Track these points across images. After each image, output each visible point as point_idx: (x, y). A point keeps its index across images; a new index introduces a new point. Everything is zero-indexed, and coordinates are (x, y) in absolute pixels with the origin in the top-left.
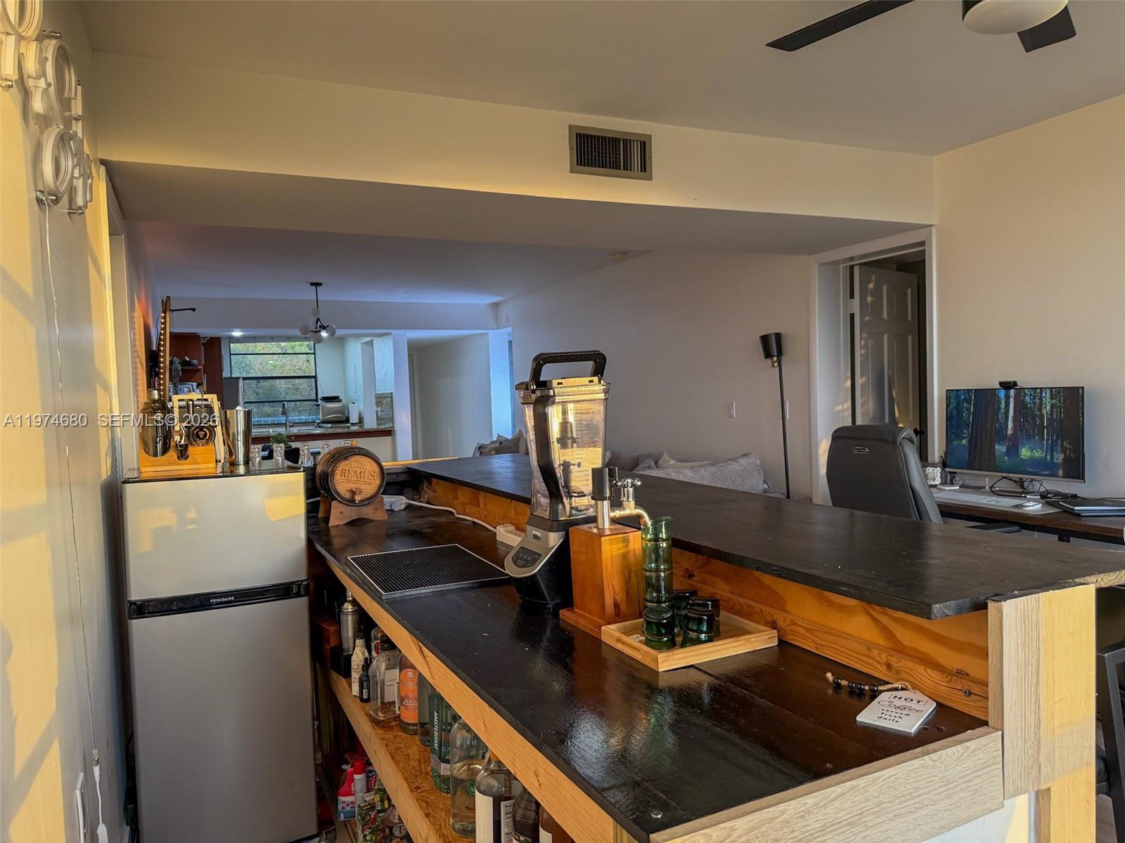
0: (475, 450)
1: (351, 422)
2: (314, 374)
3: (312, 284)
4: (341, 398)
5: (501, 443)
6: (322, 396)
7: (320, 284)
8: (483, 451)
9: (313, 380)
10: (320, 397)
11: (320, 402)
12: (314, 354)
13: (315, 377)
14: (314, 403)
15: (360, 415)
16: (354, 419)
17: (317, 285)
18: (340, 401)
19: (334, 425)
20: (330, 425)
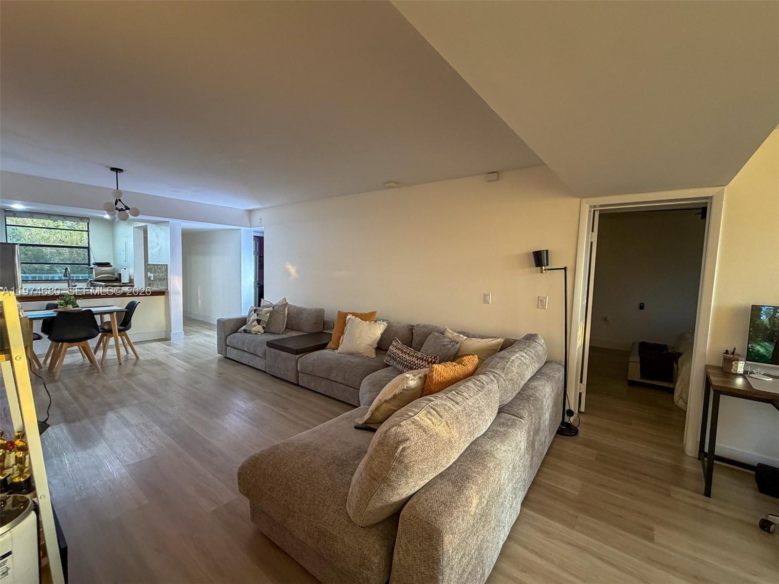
0: (250, 312)
1: (122, 282)
2: (87, 246)
3: (113, 169)
4: (111, 264)
5: (273, 308)
6: (94, 262)
7: (121, 170)
8: (260, 313)
9: (86, 250)
10: (92, 261)
11: (92, 266)
12: (88, 231)
13: (88, 248)
14: (87, 266)
15: (130, 277)
16: (125, 279)
17: (117, 170)
18: (111, 266)
19: (107, 284)
20: (103, 284)
